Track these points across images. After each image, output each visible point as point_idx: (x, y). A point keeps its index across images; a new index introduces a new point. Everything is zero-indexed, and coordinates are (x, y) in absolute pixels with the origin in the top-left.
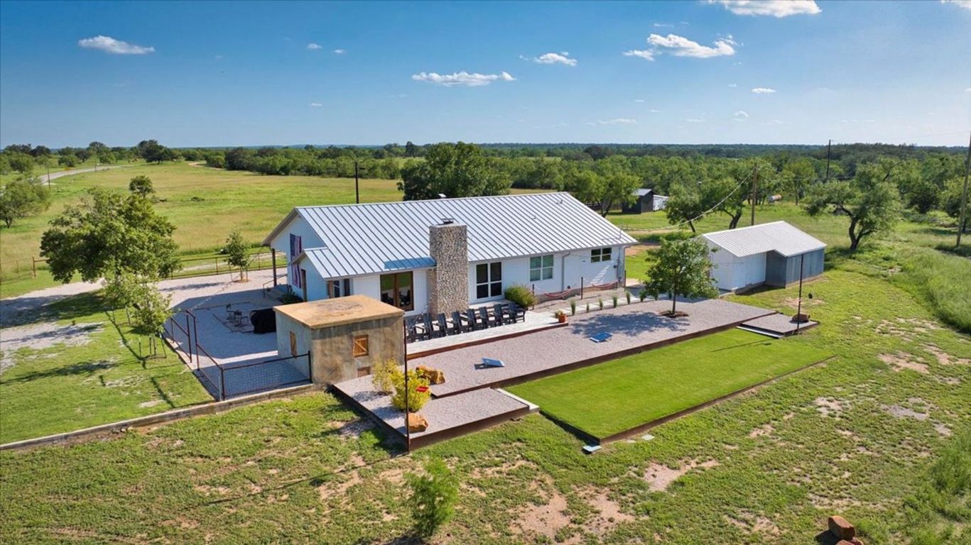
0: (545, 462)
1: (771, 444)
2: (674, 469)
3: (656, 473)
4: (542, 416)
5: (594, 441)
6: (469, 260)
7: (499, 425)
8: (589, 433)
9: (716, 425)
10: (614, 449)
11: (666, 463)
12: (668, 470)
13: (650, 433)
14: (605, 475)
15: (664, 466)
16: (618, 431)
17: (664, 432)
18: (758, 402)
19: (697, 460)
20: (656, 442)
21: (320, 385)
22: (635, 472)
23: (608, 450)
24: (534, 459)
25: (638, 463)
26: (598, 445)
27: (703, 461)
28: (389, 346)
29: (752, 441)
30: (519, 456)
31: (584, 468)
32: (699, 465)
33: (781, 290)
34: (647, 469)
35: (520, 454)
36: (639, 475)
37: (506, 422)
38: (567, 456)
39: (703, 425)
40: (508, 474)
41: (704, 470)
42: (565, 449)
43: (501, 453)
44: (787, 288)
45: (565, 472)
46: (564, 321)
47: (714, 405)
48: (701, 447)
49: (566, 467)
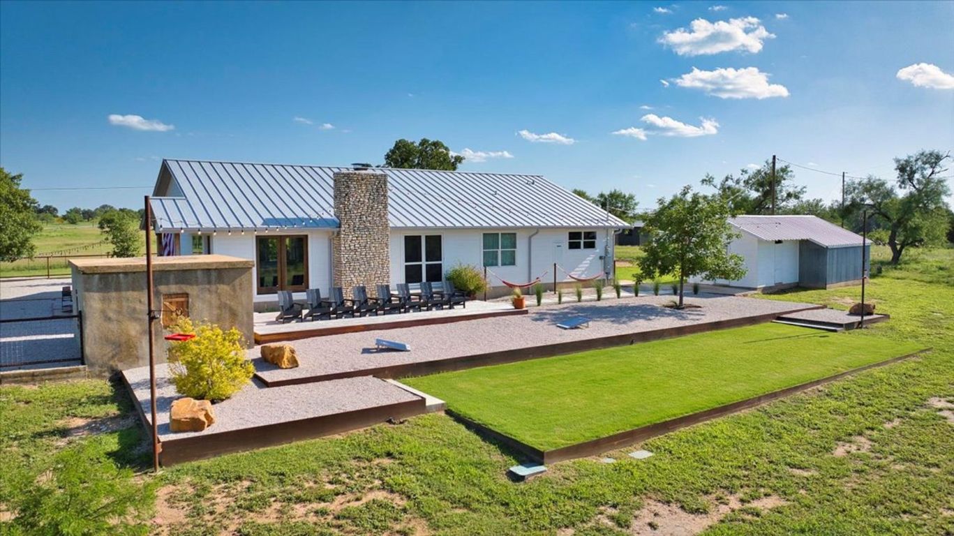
0: (425, 494)
1: (878, 467)
2: (696, 511)
3: (656, 521)
4: (448, 417)
5: (531, 456)
6: (391, 225)
7: (362, 430)
8: (525, 443)
9: (766, 436)
10: (571, 473)
11: (678, 500)
12: (683, 514)
13: (646, 447)
14: (546, 523)
15: (674, 507)
16: (582, 440)
17: (672, 444)
18: (833, 403)
19: (740, 495)
20: (656, 462)
21: (97, 369)
22: (612, 518)
23: (558, 475)
24: (406, 489)
25: (618, 499)
26: (541, 464)
27: (754, 498)
28: (227, 315)
29: (841, 462)
30: (377, 483)
31: (503, 508)
32: (747, 505)
33: (822, 291)
34: (637, 513)
35: (380, 479)
36: (620, 525)
37: (376, 426)
38: (474, 485)
39: (745, 437)
40: (338, 518)
41: (758, 515)
42: (473, 470)
43: (343, 477)
44: (828, 290)
45: (461, 516)
46: (522, 307)
47: (758, 407)
48: (746, 473)
49: (467, 506)
